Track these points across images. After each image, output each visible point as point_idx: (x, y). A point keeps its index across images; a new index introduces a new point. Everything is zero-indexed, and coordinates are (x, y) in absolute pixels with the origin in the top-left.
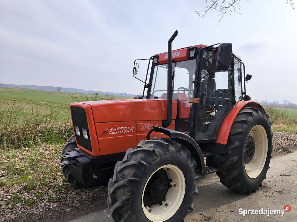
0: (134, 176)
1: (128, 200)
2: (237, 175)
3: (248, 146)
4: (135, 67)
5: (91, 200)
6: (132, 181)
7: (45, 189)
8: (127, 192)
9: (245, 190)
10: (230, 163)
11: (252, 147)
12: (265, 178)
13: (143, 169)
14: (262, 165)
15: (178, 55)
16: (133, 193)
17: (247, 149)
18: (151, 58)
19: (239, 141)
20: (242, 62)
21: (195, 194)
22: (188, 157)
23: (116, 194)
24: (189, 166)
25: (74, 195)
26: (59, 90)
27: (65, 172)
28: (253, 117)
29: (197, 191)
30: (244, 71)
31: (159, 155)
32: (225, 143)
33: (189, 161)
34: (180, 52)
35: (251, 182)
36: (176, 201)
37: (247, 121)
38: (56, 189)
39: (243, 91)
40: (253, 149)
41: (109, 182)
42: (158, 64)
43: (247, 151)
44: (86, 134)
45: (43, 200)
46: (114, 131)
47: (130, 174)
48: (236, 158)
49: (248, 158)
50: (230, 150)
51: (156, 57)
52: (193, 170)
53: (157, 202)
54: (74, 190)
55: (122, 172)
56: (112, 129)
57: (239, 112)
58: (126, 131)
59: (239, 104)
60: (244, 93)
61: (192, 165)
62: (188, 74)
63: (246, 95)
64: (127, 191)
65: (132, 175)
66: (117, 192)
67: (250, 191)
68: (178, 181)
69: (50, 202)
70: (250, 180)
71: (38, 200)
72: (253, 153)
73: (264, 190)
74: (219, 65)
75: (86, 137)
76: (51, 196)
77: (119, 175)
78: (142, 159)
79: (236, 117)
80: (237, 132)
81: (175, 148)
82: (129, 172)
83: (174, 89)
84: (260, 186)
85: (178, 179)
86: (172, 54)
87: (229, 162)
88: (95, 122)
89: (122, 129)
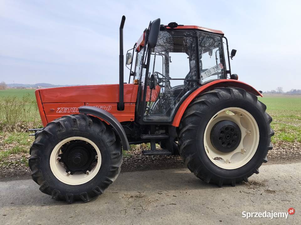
3: (222, 132)
11: (231, 134)
12: (257, 173)
17: (221, 135)
19: (193, 124)
28: (218, 98)
31: (65, 127)
43: (221, 138)
46: (61, 110)
56: (59, 109)
58: (74, 111)
72: (234, 141)
80: (191, 114)
81: (86, 122)
88: (43, 102)
89: (70, 109)
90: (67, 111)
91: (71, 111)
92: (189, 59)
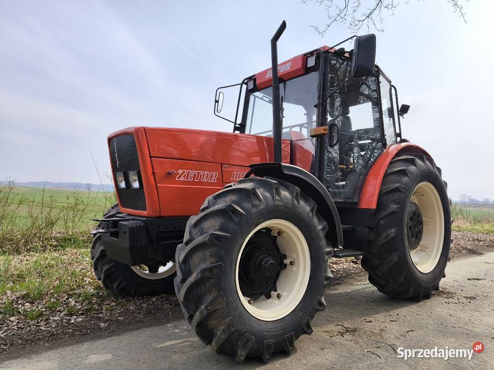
0: (221, 229)
1: (210, 270)
2: (397, 261)
3: (411, 219)
4: (217, 99)
5: (144, 312)
6: (217, 237)
7: (62, 298)
8: (209, 256)
9: (412, 290)
10: (384, 242)
11: (418, 222)
12: (444, 276)
13: (236, 219)
14: (437, 253)
15: (289, 69)
16: (220, 259)
17: (411, 224)
18: (243, 83)
19: (397, 203)
20: (392, 84)
21: (328, 278)
22: (312, 210)
23: (189, 261)
24: (315, 227)
25: (114, 306)
26: (89, 189)
27: (99, 269)
28: (416, 167)
29: (330, 275)
30: (397, 98)
31: (264, 199)
32: (374, 206)
33: (315, 220)
34: (291, 63)
35: (422, 277)
36: (295, 288)
37: (407, 172)
38: (81, 298)
39: (398, 131)
40: (421, 226)
41: (177, 249)
42: (256, 89)
43: (410, 227)
44: (135, 180)
45: (59, 313)
46: (184, 175)
47: (214, 226)
48: (393, 231)
49: (414, 239)
50: (382, 219)
51: (252, 78)
52: (322, 234)
53: (261, 293)
54: (114, 300)
55: (200, 225)
56: (180, 171)
57: (392, 159)
58: (205, 178)
59: (392, 148)
60: (399, 135)
61: (320, 227)
62: (305, 114)
63: (402, 138)
64: (209, 254)
65: (217, 228)
66: (192, 259)
67: (421, 297)
68: (298, 255)
69: (71, 315)
70: (420, 275)
71: (48, 313)
72: (421, 232)
73: (445, 296)
74: (357, 70)
75: (136, 185)
76: (72, 307)
77: (195, 232)
78: (235, 202)
79: (388, 167)
80: (393, 188)
81: (291, 193)
82: (213, 224)
83: (283, 127)
84: (437, 288)
85: (298, 251)
86: (279, 68)
87: (382, 240)
88: (152, 155)
89: (198, 173)
90: (194, 177)
91: (200, 178)
92: (306, 116)
